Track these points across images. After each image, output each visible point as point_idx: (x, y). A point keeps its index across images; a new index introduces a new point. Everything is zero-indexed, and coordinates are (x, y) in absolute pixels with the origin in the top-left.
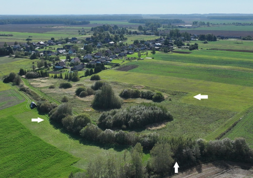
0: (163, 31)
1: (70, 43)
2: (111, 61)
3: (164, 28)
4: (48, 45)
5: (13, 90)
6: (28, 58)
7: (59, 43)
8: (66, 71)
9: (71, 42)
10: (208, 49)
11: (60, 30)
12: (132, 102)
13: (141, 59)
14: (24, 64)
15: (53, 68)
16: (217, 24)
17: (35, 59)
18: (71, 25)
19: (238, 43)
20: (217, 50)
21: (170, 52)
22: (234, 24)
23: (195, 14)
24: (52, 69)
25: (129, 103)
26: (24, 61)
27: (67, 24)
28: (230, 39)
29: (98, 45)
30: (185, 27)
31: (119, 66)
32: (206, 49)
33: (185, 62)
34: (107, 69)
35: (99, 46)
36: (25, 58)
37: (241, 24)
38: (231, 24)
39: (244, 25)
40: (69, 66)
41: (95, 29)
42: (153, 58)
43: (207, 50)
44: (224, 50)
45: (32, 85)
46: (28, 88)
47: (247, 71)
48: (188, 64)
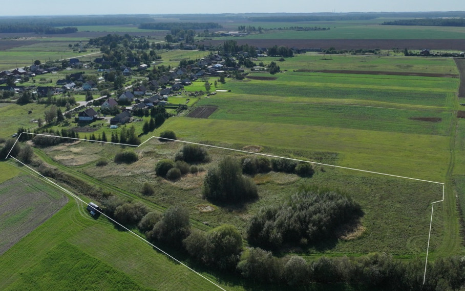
0: (203, 41)
1: (70, 69)
2: (166, 99)
3: (199, 36)
4: (34, 74)
5: (28, 176)
6: (14, 103)
7: (52, 70)
8: (103, 125)
9: (72, 67)
10: (296, 70)
11: (33, 44)
12: (268, 182)
13: (213, 94)
14: (12, 115)
15: (74, 120)
16: (271, 29)
17: (28, 105)
18: (46, 34)
19: (325, 59)
20: (309, 71)
21: (246, 79)
22: (292, 28)
23: (227, 14)
24: (73, 122)
25: (263, 184)
26: (9, 109)
27: (40, 33)
28: (308, 53)
29: (124, 71)
30: (230, 35)
31: (186, 109)
32: (292, 70)
33: (283, 96)
34: (171, 116)
35: (127, 73)
36: (7, 102)
37: (302, 28)
38: (289, 28)
39: (307, 29)
40: (102, 115)
41: (95, 41)
42: (230, 91)
43: (295, 73)
44: (318, 71)
45: (59, 162)
46: (55, 170)
47: (382, 106)
48: (290, 99)
